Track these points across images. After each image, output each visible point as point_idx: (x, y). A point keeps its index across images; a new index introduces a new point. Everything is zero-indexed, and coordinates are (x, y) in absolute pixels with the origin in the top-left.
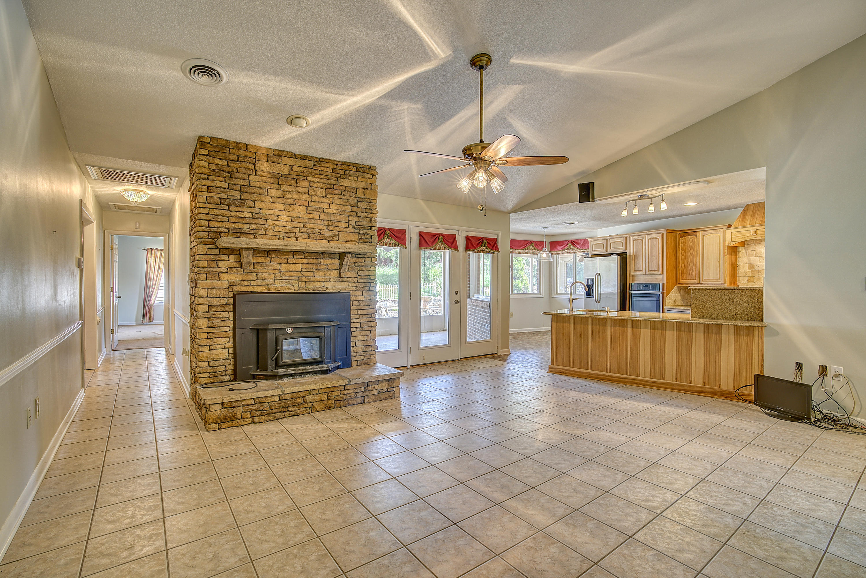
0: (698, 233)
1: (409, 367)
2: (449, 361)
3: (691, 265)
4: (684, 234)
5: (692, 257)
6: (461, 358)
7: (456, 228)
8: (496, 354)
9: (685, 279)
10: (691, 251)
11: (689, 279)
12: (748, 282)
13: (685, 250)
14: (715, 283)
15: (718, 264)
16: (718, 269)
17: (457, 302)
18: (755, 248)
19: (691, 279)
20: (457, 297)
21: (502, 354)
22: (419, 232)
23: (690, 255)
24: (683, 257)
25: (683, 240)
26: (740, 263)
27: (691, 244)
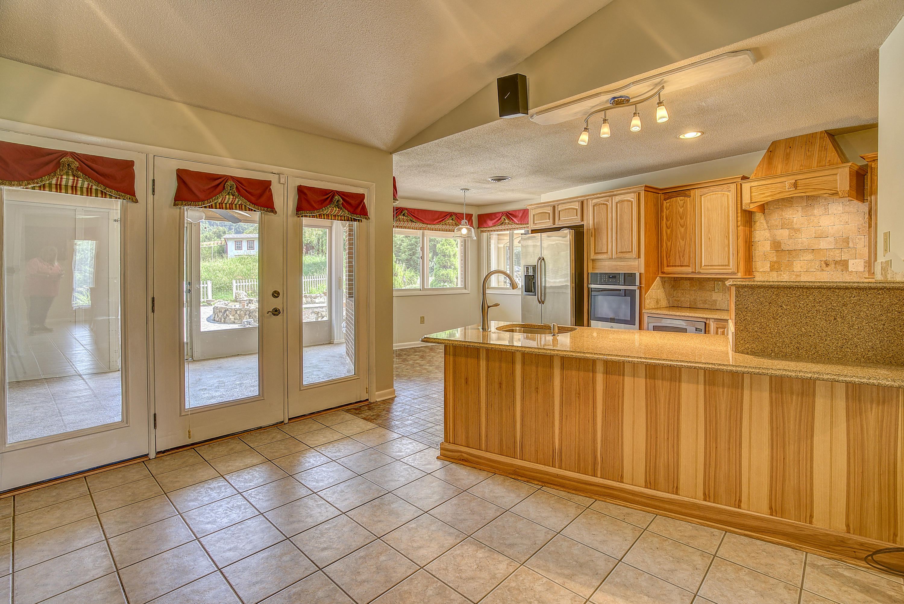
0: (692, 192)
1: (152, 455)
2: (261, 428)
3: (682, 243)
4: (670, 194)
5: (682, 230)
6: (289, 419)
7: (276, 169)
8: (367, 400)
9: (672, 266)
10: (682, 222)
11: (678, 266)
12: (771, 270)
13: (672, 220)
14: (721, 271)
15: (726, 242)
16: (727, 249)
17: (276, 312)
18: (782, 215)
19: (681, 266)
20: (277, 303)
21: (378, 400)
22: (178, 170)
23: (680, 227)
24: (669, 231)
25: (668, 204)
26: (757, 239)
27: (681, 210)
